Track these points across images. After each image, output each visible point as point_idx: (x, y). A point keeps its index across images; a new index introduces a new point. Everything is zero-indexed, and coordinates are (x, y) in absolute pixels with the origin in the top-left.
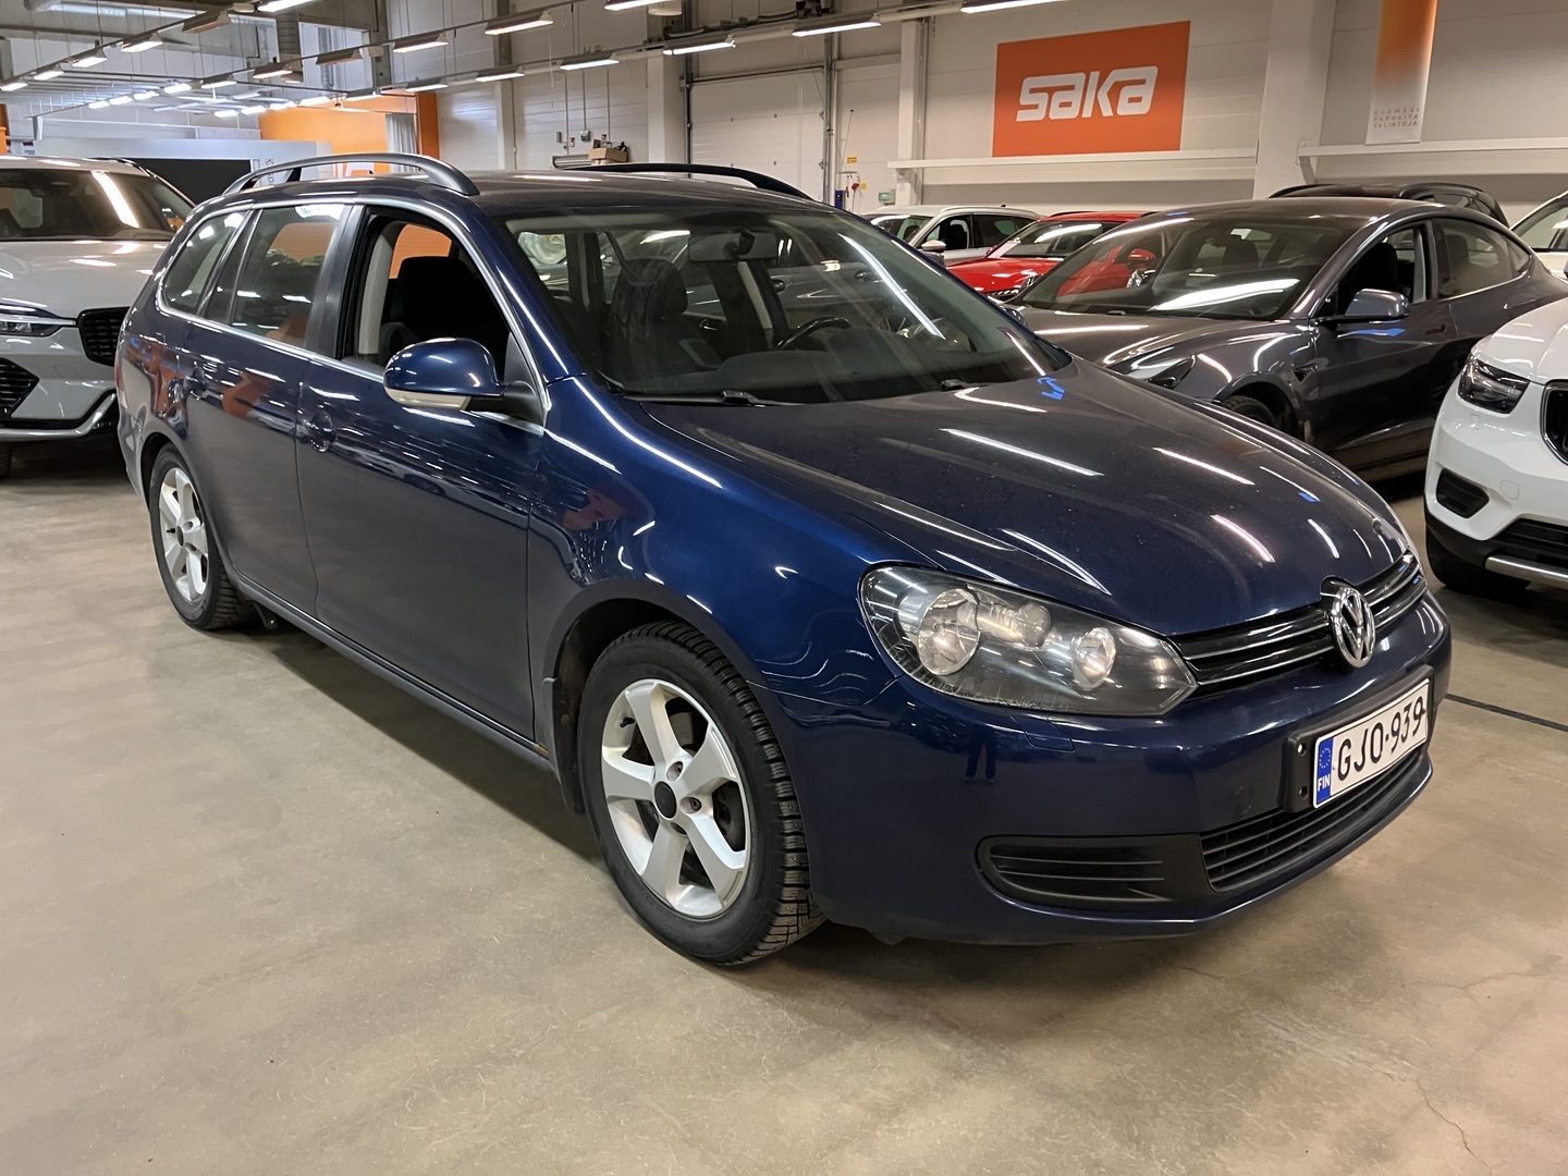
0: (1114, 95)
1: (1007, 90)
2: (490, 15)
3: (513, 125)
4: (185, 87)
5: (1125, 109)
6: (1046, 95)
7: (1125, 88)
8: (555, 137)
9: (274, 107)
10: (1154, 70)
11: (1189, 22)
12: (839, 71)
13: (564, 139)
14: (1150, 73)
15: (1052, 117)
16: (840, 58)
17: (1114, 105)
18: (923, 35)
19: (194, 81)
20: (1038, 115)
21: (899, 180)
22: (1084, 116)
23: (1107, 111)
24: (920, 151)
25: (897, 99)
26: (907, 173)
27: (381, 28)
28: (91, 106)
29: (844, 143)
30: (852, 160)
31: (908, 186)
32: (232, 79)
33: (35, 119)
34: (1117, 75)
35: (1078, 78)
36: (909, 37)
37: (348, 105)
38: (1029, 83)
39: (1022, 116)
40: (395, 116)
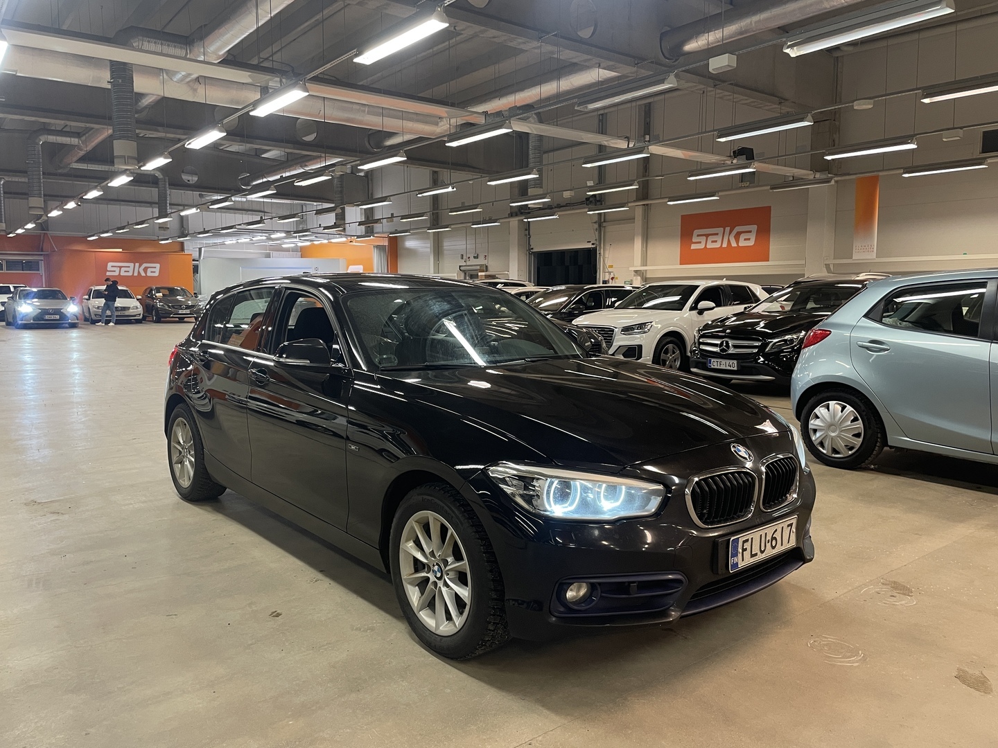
0: (737, 237)
1: (686, 235)
3: (438, 251)
5: (742, 243)
6: (705, 237)
7: (742, 234)
8: (460, 256)
9: (316, 242)
10: (756, 226)
11: (770, 207)
12: (605, 227)
13: (465, 257)
14: (754, 228)
15: (708, 247)
16: (604, 222)
17: (737, 242)
18: (645, 213)
20: (702, 246)
21: (634, 275)
22: (723, 246)
23: (734, 244)
24: (644, 263)
25: (633, 239)
26: (639, 273)
29: (606, 259)
30: (611, 267)
31: (639, 278)
33: (200, 249)
34: (738, 229)
35: (720, 230)
36: (639, 213)
37: (358, 242)
38: (696, 232)
39: (693, 247)
40: (378, 247)
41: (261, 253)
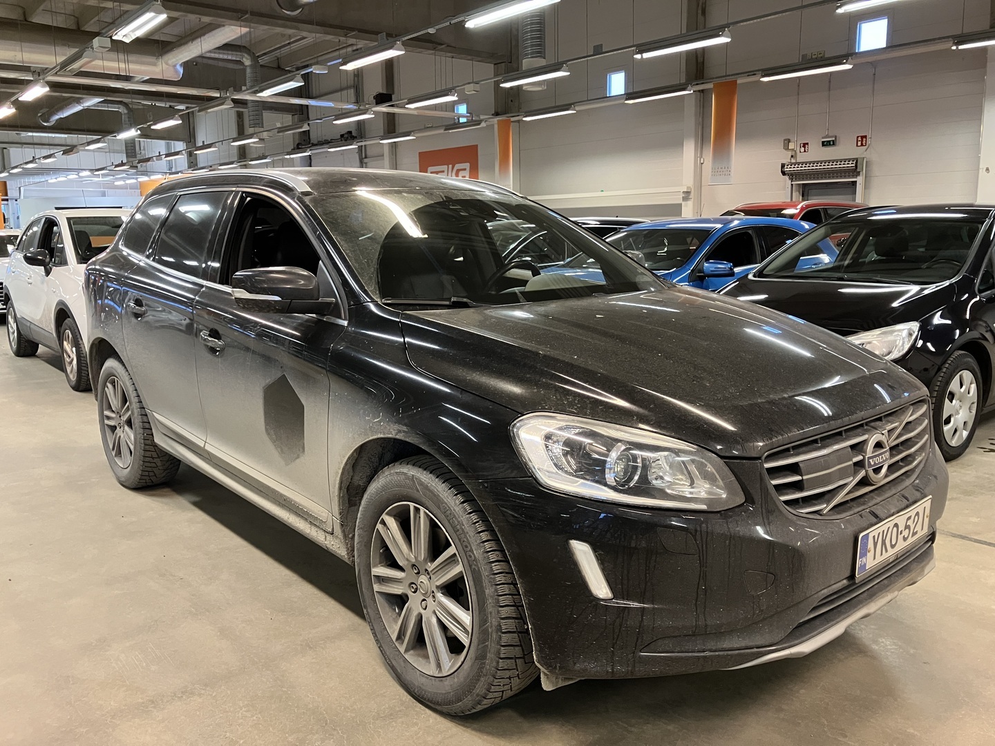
2: (235, 135)
4: (87, 173)
7: (461, 172)
9: (139, 180)
10: (469, 164)
11: (477, 145)
12: (366, 163)
14: (467, 165)
16: (366, 157)
19: (91, 170)
27: (192, 140)
28: (49, 181)
32: (106, 170)
34: (458, 166)
35: (444, 168)
38: (430, 169)
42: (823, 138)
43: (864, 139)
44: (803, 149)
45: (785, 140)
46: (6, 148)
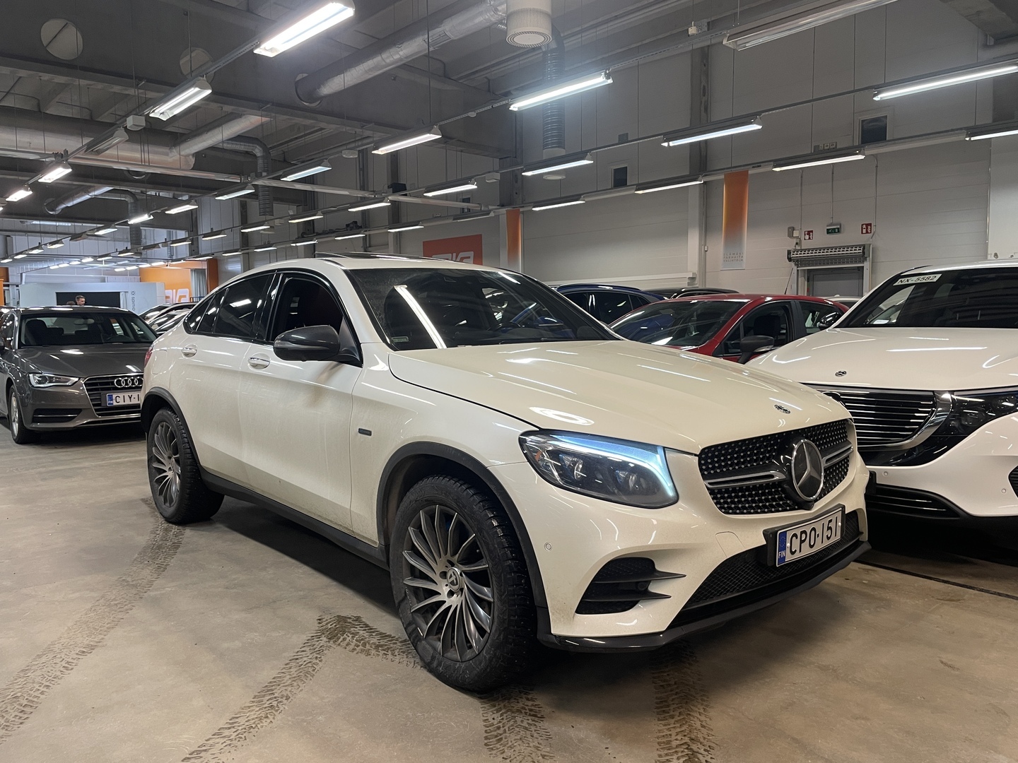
2: (239, 224)
4: (91, 259)
7: (465, 259)
9: (140, 266)
10: (472, 252)
11: (481, 235)
14: (471, 254)
19: (94, 257)
27: (194, 229)
28: (51, 268)
32: (110, 256)
33: (21, 274)
34: (462, 255)
37: (173, 266)
40: (196, 271)
41: (96, 278)
42: (828, 226)
43: (869, 227)
44: (807, 237)
45: (789, 228)
46: (9, 236)
